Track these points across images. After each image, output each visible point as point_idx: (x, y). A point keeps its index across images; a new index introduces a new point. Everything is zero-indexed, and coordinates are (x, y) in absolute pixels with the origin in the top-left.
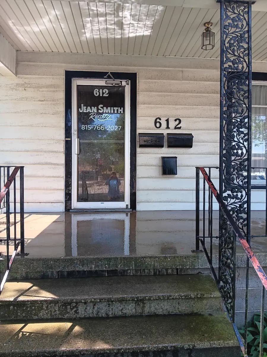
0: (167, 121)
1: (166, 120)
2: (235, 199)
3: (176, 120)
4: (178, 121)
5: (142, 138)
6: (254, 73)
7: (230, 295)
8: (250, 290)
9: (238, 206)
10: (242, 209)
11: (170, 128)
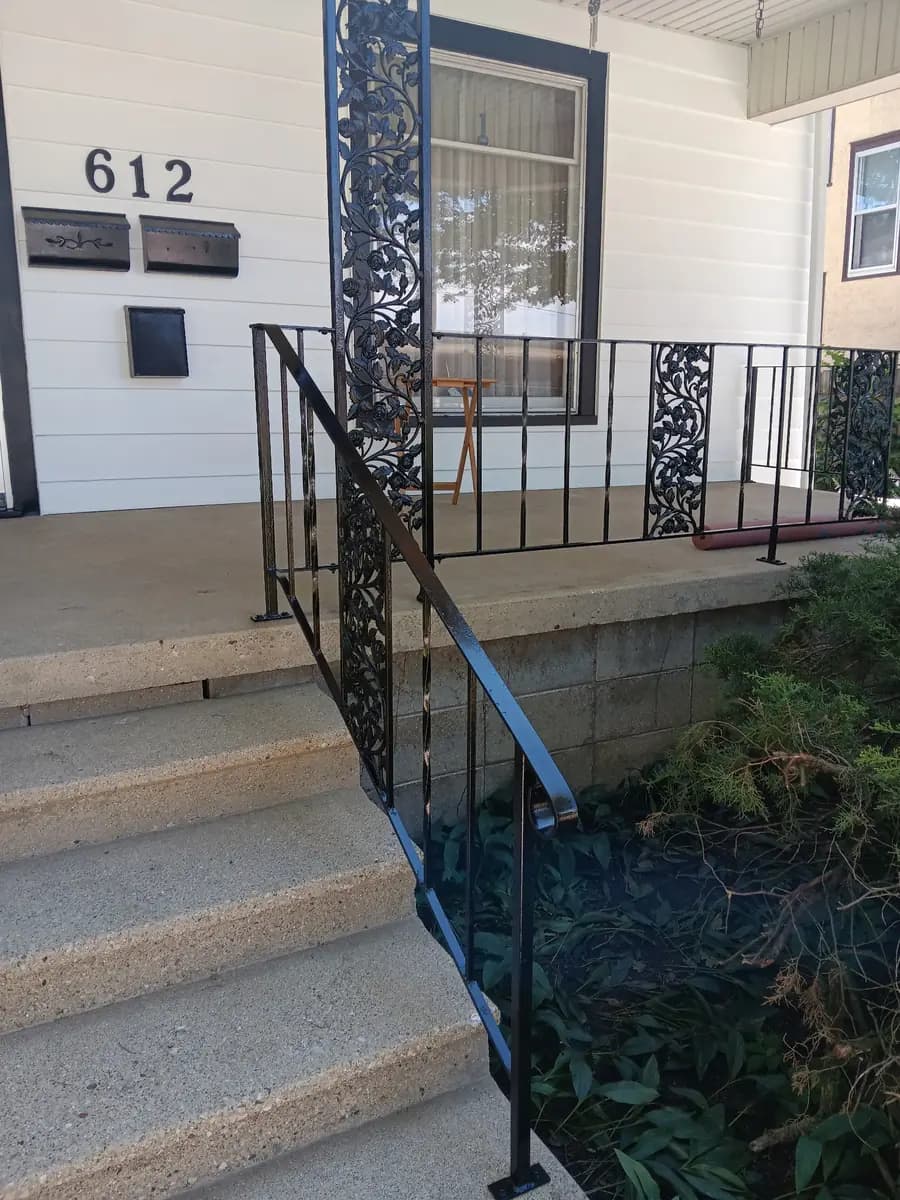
0: (137, 164)
1: (132, 164)
2: (385, 440)
3: (170, 166)
4: (178, 171)
5: (39, 226)
6: (437, 21)
7: (375, 700)
8: (435, 715)
9: (396, 463)
10: (407, 473)
11: (147, 196)
